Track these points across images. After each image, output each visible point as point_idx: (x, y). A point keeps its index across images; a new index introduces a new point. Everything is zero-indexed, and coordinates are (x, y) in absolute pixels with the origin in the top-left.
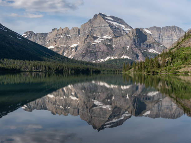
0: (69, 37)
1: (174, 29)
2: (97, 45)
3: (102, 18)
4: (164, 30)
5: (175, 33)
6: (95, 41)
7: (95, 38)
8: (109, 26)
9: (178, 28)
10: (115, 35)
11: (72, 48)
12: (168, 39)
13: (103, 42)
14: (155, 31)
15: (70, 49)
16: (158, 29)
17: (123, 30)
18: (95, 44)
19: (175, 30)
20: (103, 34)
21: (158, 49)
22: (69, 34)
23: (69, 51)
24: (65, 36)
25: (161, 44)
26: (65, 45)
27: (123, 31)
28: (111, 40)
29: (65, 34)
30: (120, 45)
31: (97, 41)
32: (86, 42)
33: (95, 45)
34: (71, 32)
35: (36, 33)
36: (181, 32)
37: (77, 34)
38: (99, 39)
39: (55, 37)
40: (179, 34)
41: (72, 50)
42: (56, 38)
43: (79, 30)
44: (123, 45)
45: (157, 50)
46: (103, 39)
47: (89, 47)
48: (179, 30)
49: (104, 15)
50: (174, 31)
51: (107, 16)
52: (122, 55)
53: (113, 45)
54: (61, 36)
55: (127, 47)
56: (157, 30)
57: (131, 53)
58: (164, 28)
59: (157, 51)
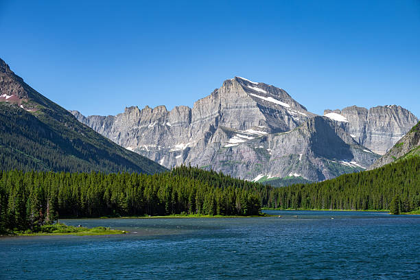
0: (168, 127)
1: (393, 111)
2: (235, 150)
3: (241, 89)
4: (373, 114)
5: (396, 120)
6: (231, 140)
7: (230, 134)
8: (258, 105)
9: (402, 109)
10: (270, 126)
11: (176, 154)
12: (383, 134)
13: (249, 143)
14: (354, 116)
15: (172, 155)
16: (360, 112)
17: (288, 115)
18: (231, 148)
19: (398, 115)
20: (244, 124)
21: (359, 158)
22: (167, 121)
23: (171, 158)
24: (158, 124)
25: (366, 149)
26: (158, 145)
27: (286, 117)
28: (265, 139)
29: (160, 120)
30: (283, 150)
31: (234, 141)
32: (211, 142)
33: (231, 150)
34: (171, 116)
35: (86, 116)
36: (409, 119)
37: (186, 120)
38: (238, 135)
39: (135, 127)
40: (405, 124)
41: (177, 157)
42: (137, 130)
43: (190, 112)
44: (290, 151)
45: (358, 160)
46: (246, 135)
47: (219, 152)
48: (404, 114)
49: (246, 83)
50: (395, 118)
51: (251, 84)
52: (289, 171)
53: (268, 150)
54: (151, 126)
55: (299, 156)
56: (359, 114)
57: (308, 167)
58: (373, 110)
59: (358, 163)
